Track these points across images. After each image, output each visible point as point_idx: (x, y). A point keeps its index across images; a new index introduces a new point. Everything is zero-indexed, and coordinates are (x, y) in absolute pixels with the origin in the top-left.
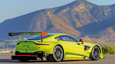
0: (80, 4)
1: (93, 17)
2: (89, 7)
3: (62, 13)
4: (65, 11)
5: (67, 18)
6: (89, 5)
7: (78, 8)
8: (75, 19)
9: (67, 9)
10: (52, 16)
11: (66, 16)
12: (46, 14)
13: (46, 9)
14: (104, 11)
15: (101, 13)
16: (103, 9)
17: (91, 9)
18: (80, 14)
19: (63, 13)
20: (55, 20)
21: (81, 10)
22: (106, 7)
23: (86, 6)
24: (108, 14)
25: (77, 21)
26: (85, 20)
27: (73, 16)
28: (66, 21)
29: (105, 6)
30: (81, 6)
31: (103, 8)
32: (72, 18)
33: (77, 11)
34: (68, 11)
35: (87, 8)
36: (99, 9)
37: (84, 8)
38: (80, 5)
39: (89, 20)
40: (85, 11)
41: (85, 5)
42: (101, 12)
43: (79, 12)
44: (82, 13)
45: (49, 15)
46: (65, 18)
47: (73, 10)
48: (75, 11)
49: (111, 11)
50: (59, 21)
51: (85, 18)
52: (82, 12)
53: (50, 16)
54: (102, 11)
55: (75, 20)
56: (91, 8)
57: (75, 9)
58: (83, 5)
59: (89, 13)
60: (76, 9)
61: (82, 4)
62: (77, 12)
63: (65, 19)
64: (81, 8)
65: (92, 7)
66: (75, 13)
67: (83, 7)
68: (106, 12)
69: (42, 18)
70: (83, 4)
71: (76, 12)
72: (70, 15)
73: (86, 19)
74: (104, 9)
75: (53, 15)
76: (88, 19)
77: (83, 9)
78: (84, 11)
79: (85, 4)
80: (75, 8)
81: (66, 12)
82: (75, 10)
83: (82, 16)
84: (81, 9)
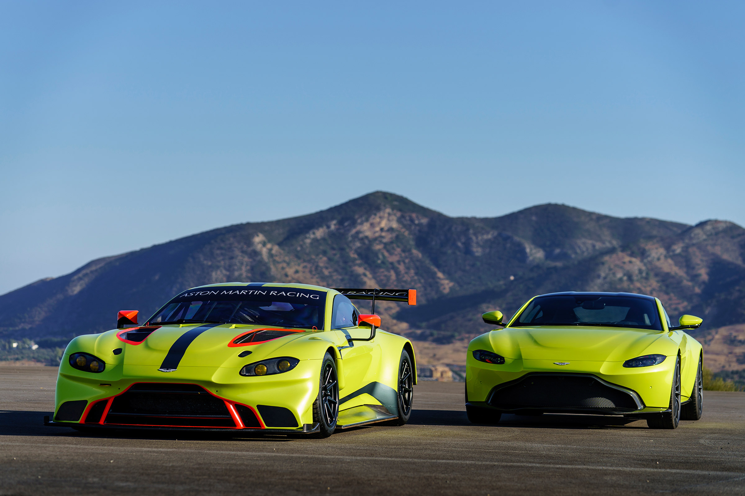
0: (378, 209)
1: (427, 262)
2: (412, 220)
3: (308, 241)
4: (320, 233)
5: (330, 259)
6: (414, 215)
7: (372, 225)
8: (360, 265)
9: (328, 227)
10: (270, 250)
11: (325, 253)
12: (249, 243)
13: (248, 224)
14: (469, 240)
15: (458, 247)
16: (465, 232)
17: (420, 231)
18: (378, 247)
19: (315, 240)
20: (283, 268)
21: (383, 234)
22: (477, 224)
23: (403, 217)
24: (487, 250)
25: (365, 275)
26: (398, 273)
27: (353, 255)
28: (326, 272)
29: (475, 219)
30: (381, 218)
31: (468, 230)
32: (346, 261)
33: (368, 234)
34: (332, 235)
35: (405, 226)
36: (453, 229)
37: (395, 225)
38: (381, 214)
39: (412, 272)
40: (397, 237)
41: (399, 214)
42: (459, 244)
43: (376, 239)
44: (386, 244)
45: (259, 247)
46: (322, 261)
47: (354, 231)
48: (361, 236)
49: (495, 238)
50: (297, 272)
51: (399, 262)
52: (385, 240)
53: (264, 251)
54: (463, 240)
55: (360, 270)
56: (420, 225)
57: (359, 228)
58: (389, 214)
59: (412, 243)
60: (365, 229)
61: (388, 210)
62: (367, 237)
63: (321, 265)
64: (384, 224)
65: (424, 221)
66: (358, 244)
67: (389, 220)
68: (477, 243)
69: (232, 258)
70: (393, 208)
71: (362, 240)
72: (342, 249)
73: (402, 268)
74: (471, 231)
75: (276, 249)
76: (408, 268)
77: (391, 230)
78: (394, 235)
79: (400, 210)
80: (362, 224)
81: (324, 239)
82: (358, 233)
83: (386, 254)
84: (382, 230)
